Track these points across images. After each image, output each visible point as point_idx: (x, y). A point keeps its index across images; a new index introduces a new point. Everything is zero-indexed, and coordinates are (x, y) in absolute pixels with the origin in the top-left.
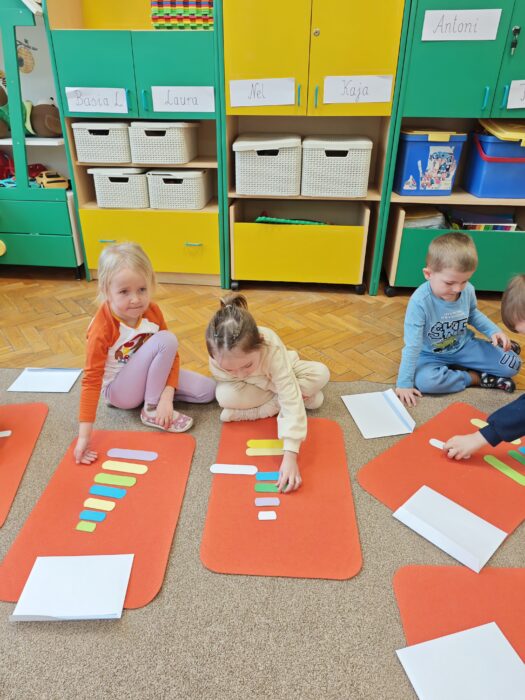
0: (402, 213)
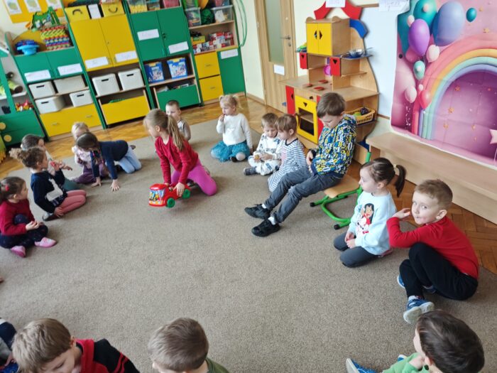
0: (154, 89)
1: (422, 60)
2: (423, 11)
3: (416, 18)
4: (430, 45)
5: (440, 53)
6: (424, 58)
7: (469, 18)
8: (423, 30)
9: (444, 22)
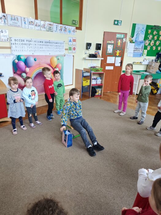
1: (24, 73)
2: (20, 58)
3: (18, 61)
4: (26, 68)
5: (30, 70)
6: (25, 72)
7: (35, 60)
8: (22, 64)
9: (28, 61)
